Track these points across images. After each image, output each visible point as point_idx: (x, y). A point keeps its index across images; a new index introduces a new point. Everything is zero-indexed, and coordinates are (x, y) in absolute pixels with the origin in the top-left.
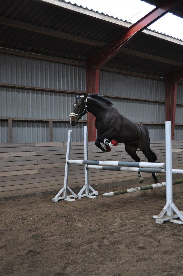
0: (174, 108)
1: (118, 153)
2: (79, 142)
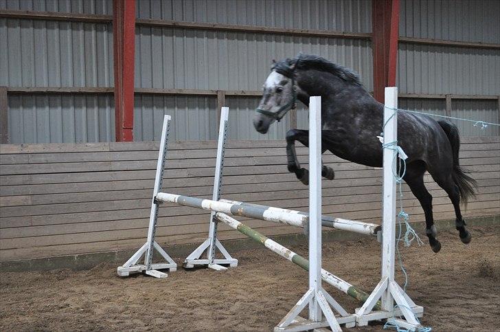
0: (392, 51)
1: (194, 172)
2: (73, 144)
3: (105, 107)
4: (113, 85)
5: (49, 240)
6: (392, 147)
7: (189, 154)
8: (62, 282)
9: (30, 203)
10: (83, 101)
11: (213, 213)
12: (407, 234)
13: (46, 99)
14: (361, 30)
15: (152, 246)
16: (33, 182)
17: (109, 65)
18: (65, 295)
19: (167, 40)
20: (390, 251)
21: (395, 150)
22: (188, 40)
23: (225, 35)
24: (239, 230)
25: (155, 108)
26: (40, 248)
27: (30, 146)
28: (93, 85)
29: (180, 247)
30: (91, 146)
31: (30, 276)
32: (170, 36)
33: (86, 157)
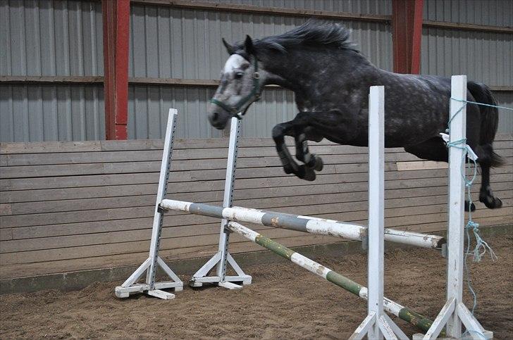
0: (415, 36)
1: (198, 175)
3: (92, 100)
4: (102, 74)
5: (33, 256)
6: (460, 146)
7: (192, 154)
8: (51, 305)
9: (10, 213)
10: (67, 93)
11: (224, 222)
12: (477, 247)
13: (24, 90)
14: (380, 13)
15: (155, 261)
16: (13, 188)
17: (97, 50)
18: (62, 322)
19: (163, 21)
20: (457, 267)
21: (463, 149)
22: (188, 23)
23: (228, 16)
24: (258, 242)
25: (149, 101)
26: (24, 265)
27: (9, 146)
28: (79, 74)
29: (185, 262)
30: (80, 145)
31: (12, 299)
32: (166, 16)
33: (74, 159)
